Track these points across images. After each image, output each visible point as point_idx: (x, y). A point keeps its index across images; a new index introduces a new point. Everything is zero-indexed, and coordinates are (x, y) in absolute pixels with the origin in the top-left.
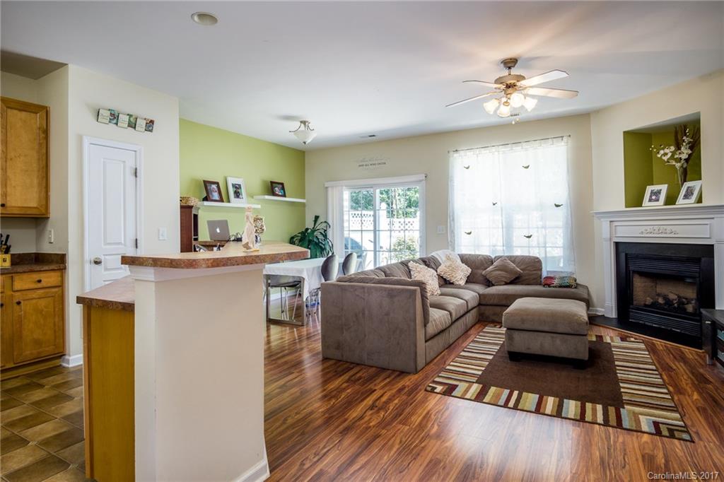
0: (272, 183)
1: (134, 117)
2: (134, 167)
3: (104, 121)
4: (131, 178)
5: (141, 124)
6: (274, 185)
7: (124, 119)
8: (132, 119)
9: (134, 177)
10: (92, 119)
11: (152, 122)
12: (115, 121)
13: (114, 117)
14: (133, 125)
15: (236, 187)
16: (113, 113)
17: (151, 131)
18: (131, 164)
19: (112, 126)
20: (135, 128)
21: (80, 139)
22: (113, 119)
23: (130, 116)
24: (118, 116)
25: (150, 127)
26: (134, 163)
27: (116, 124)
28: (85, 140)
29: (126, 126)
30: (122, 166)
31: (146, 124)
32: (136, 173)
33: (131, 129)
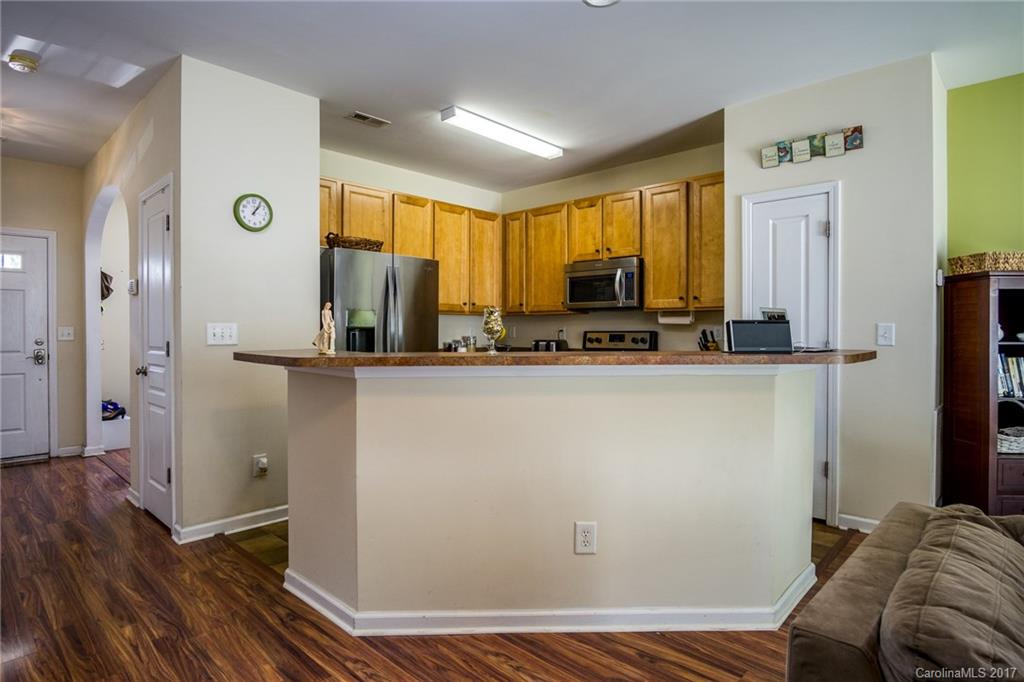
1: (819, 137)
2: (824, 220)
3: (773, 164)
4: (818, 241)
5: (834, 142)
7: (801, 147)
8: (816, 142)
9: (824, 239)
10: (754, 166)
11: (858, 130)
12: (788, 157)
13: (785, 151)
14: (818, 151)
16: (781, 146)
17: (860, 146)
18: (818, 214)
19: (786, 166)
20: (824, 154)
21: (739, 201)
22: (785, 156)
23: (811, 138)
24: (791, 148)
25: (855, 140)
26: (825, 214)
27: (791, 160)
28: (745, 201)
29: (808, 157)
30: (803, 223)
31: (845, 138)
32: (827, 230)
33: (818, 159)
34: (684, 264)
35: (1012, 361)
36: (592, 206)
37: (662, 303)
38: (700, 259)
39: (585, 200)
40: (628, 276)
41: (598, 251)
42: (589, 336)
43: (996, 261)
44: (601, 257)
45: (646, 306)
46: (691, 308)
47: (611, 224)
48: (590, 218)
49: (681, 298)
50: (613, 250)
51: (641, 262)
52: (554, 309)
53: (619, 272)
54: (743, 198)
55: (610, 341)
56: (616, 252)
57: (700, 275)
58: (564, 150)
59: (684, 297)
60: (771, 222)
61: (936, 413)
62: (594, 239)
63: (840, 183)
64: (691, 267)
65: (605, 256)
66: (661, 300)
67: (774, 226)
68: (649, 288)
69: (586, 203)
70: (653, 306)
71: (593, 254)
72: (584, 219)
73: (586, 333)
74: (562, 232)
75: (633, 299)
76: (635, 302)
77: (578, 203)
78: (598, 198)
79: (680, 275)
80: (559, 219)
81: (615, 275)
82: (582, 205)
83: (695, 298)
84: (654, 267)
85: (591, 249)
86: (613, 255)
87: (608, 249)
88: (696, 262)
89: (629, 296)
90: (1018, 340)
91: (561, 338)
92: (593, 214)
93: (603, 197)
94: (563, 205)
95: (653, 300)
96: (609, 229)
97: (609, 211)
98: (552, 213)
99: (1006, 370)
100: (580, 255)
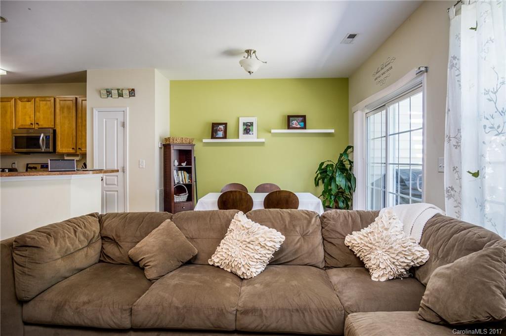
0: (289, 117)
1: (121, 90)
2: (123, 121)
3: (105, 97)
4: (121, 128)
5: (126, 93)
6: (291, 119)
7: (115, 92)
8: (119, 92)
9: (123, 128)
10: (98, 96)
11: (133, 90)
13: (109, 93)
14: (120, 95)
15: (247, 125)
16: (108, 91)
17: (134, 96)
18: (121, 119)
19: (109, 98)
20: (123, 97)
21: (92, 109)
22: (109, 95)
23: (118, 90)
24: (112, 92)
25: (132, 93)
26: (123, 119)
27: (111, 97)
28: (94, 110)
29: (117, 96)
30: (116, 122)
31: (129, 92)
32: (123, 125)
33: (120, 98)
34: (75, 134)
35: (179, 172)
36: (28, 101)
37: (64, 150)
38: (82, 132)
39: (24, 98)
40: (47, 137)
41: (32, 124)
42: (29, 166)
43: (173, 140)
44: (34, 127)
45: (57, 151)
46: (78, 153)
47: (39, 112)
48: (27, 107)
49: (73, 149)
50: (40, 124)
51: (55, 131)
52: (6, 152)
53: (42, 135)
54: (94, 109)
55: (41, 168)
56: (42, 125)
57: (82, 138)
58: (7, 72)
59: (75, 148)
60: (104, 120)
61: (158, 191)
62: (30, 118)
63: (128, 108)
64: (78, 135)
65: (36, 127)
66: (64, 149)
67: (106, 121)
68: (59, 143)
69: (25, 100)
70: (60, 152)
71: (29, 125)
72: (25, 107)
73: (28, 164)
74: (11, 113)
75: (49, 148)
76: (51, 149)
77: (21, 99)
78: (32, 98)
79: (73, 138)
80: (9, 105)
81: (40, 136)
82: (23, 100)
83: (79, 149)
84: (61, 134)
85: (28, 122)
86: (40, 127)
87: (37, 124)
88: (80, 133)
89: (47, 146)
90: (182, 165)
91: (13, 167)
92: (30, 106)
93: (35, 98)
94: (12, 98)
95: (60, 149)
96: (38, 114)
97: (38, 105)
98: (5, 102)
99: (178, 175)
100: (22, 125)
